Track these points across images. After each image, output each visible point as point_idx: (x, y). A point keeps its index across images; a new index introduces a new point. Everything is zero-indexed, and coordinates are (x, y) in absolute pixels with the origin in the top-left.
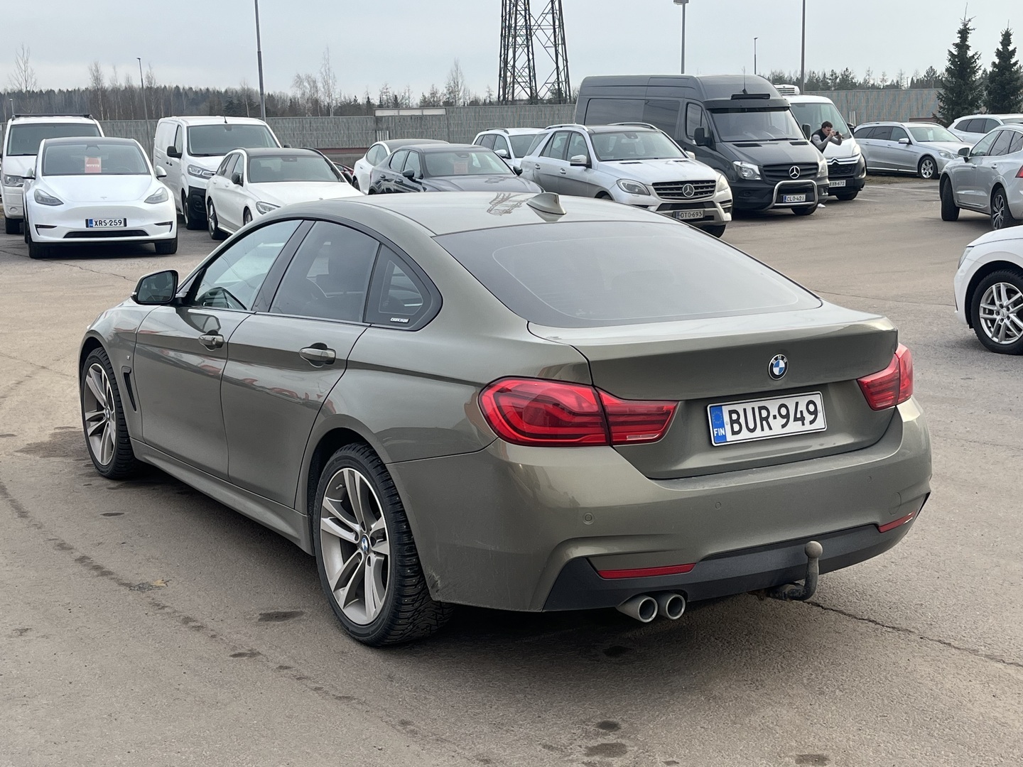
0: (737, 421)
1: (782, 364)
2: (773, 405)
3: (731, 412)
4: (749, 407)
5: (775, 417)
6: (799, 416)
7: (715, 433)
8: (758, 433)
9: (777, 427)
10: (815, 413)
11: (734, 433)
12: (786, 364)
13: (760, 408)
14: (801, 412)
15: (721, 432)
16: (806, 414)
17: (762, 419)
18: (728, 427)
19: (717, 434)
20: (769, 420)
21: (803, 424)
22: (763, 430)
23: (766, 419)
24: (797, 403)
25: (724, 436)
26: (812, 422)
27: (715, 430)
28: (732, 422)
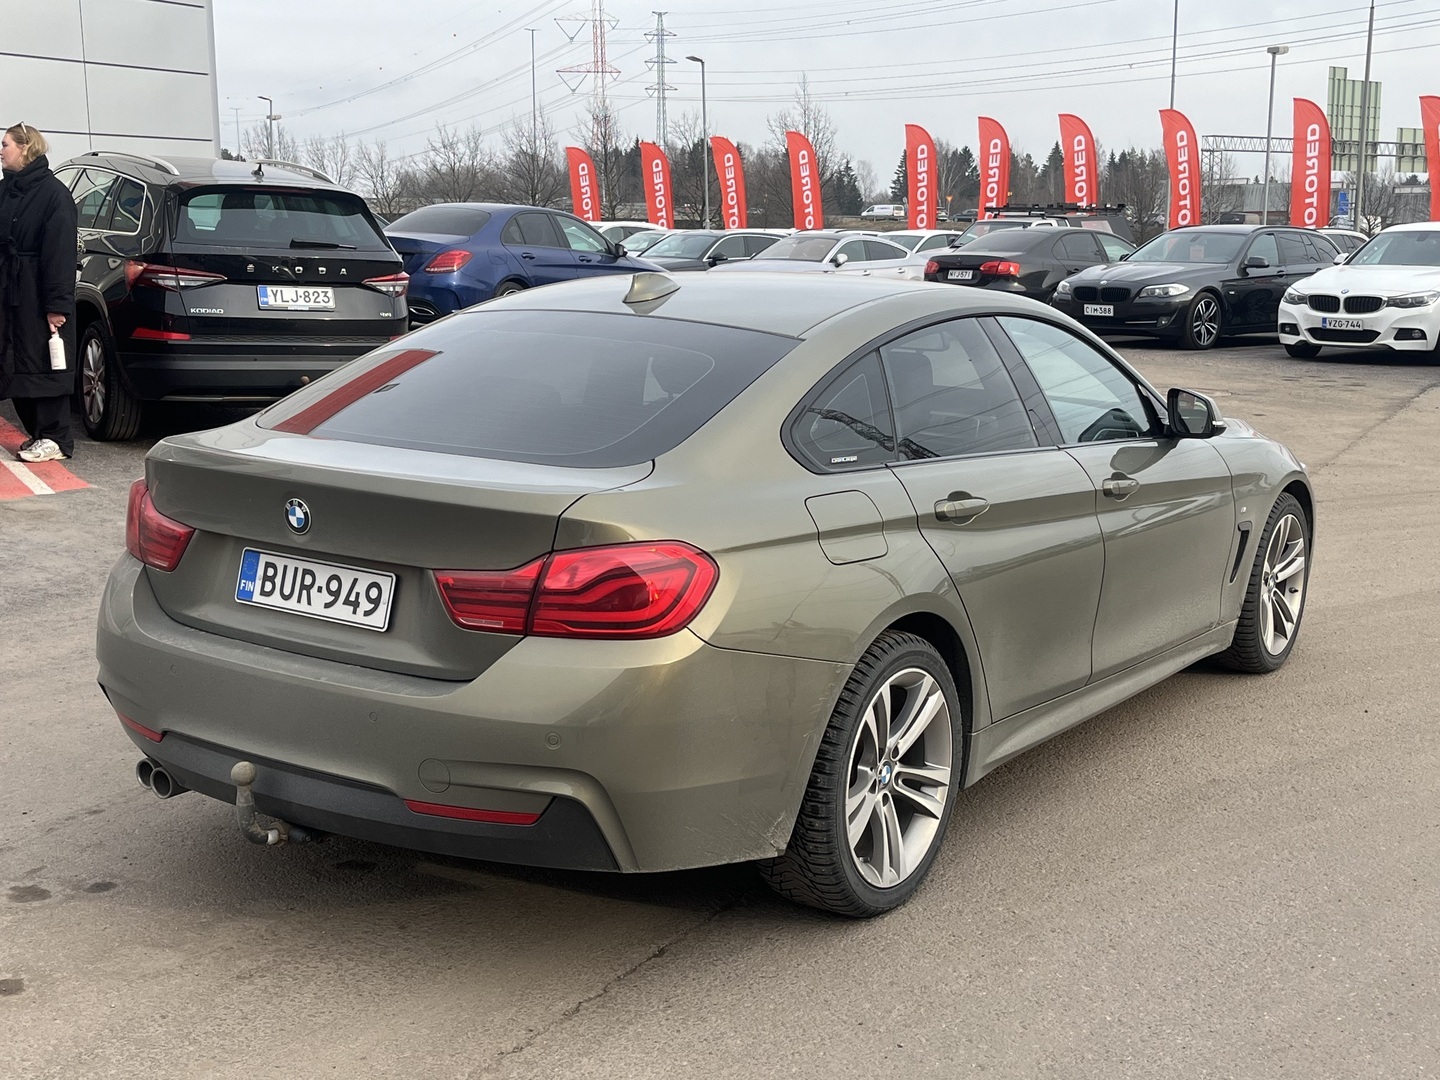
0: (272, 579)
2: (323, 573)
3: (268, 565)
4: (292, 564)
5: (320, 589)
6: (352, 598)
7: (242, 585)
8: (292, 604)
9: (317, 605)
10: (376, 602)
11: (263, 593)
12: (306, 514)
13: (306, 572)
14: (358, 594)
15: (250, 586)
16: (362, 599)
17: (303, 587)
18: (259, 583)
19: (244, 587)
20: (311, 591)
21: (354, 612)
22: (299, 601)
23: (309, 588)
24: (356, 580)
25: (251, 594)
26: (367, 613)
27: (243, 581)
28: (266, 578)
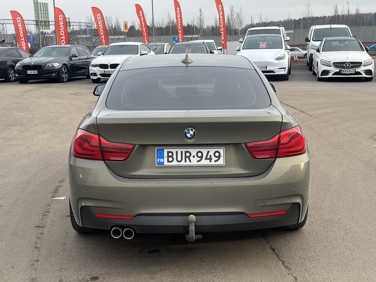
0: (172, 157)
1: (192, 133)
2: (194, 151)
3: (168, 152)
4: (179, 151)
6: (208, 157)
7: (158, 161)
8: (183, 163)
9: (194, 161)
10: (219, 157)
11: (168, 161)
12: (194, 133)
13: (186, 152)
14: (210, 156)
15: (162, 160)
16: (213, 157)
17: (186, 157)
18: (166, 159)
19: (160, 161)
20: (190, 158)
21: (210, 161)
22: (186, 161)
23: (189, 157)
24: (208, 151)
25: (163, 163)
26: (216, 161)
27: (158, 159)
28: (168, 157)
